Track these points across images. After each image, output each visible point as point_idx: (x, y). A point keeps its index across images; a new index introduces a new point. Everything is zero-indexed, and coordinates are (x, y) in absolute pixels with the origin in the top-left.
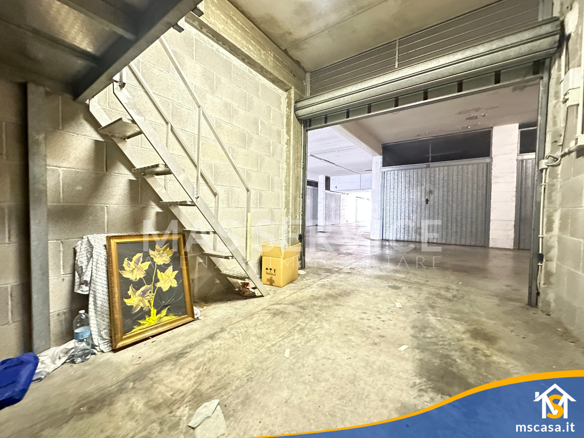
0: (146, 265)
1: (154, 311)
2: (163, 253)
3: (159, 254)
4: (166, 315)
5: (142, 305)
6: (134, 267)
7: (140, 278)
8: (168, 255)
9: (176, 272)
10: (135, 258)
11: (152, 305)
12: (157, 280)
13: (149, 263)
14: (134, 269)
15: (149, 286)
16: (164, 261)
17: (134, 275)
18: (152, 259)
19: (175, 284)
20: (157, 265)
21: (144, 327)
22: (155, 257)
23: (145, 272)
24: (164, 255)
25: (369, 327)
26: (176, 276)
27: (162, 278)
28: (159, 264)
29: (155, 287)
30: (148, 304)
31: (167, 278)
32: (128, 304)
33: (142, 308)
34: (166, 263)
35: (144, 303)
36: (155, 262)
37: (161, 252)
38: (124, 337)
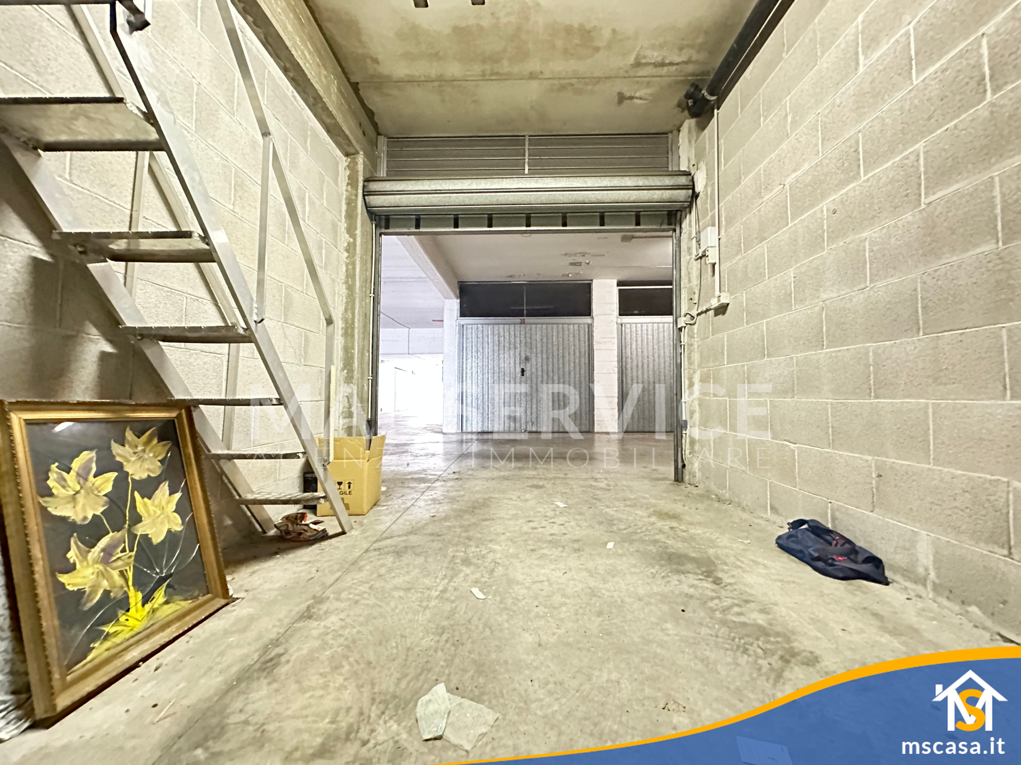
0: (107, 482)
1: (135, 597)
2: (144, 451)
3: (135, 453)
4: (166, 603)
5: (105, 584)
6: (78, 488)
7: (94, 515)
8: (155, 456)
9: (178, 495)
10: (76, 464)
11: (130, 583)
12: (137, 519)
13: (113, 475)
14: (78, 492)
15: (118, 535)
16: (148, 470)
17: (79, 507)
18: (119, 467)
19: (177, 524)
20: (133, 479)
21: (117, 640)
22: (128, 461)
23: (105, 498)
24: (146, 456)
25: (551, 535)
26: (177, 505)
27: (148, 511)
28: (137, 478)
29: (132, 537)
30: (119, 581)
31: (159, 512)
32: (70, 588)
33: (107, 593)
34: (152, 475)
35: (110, 578)
36: (127, 473)
37: (140, 448)
38: (69, 678)
